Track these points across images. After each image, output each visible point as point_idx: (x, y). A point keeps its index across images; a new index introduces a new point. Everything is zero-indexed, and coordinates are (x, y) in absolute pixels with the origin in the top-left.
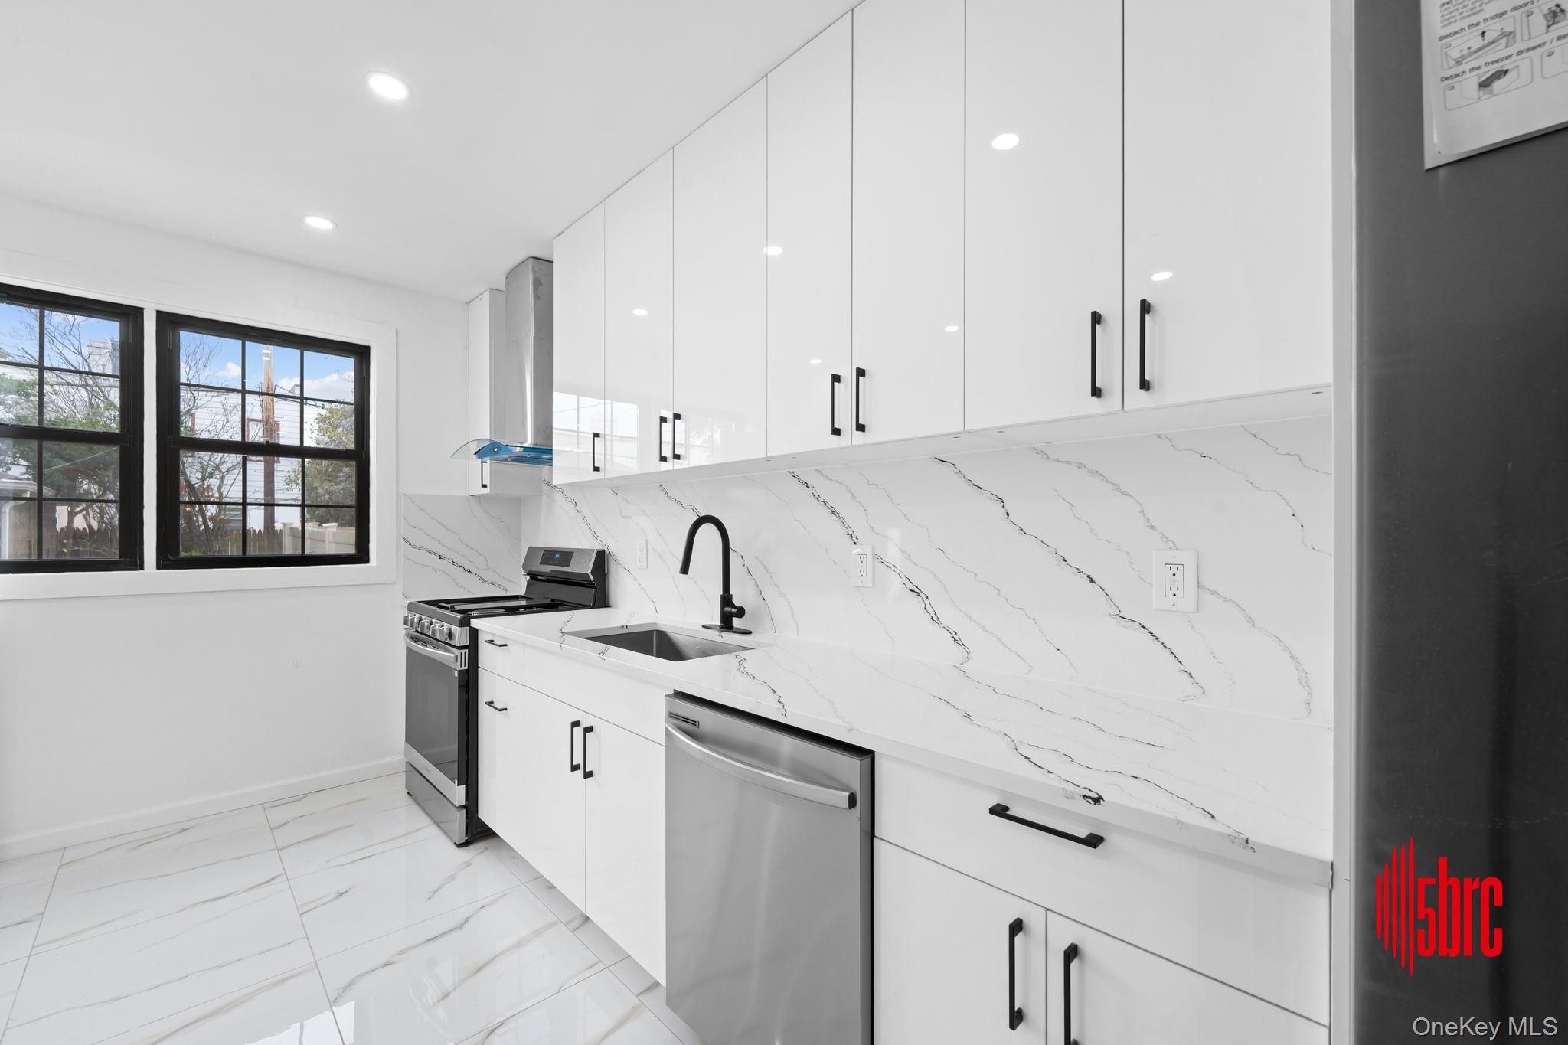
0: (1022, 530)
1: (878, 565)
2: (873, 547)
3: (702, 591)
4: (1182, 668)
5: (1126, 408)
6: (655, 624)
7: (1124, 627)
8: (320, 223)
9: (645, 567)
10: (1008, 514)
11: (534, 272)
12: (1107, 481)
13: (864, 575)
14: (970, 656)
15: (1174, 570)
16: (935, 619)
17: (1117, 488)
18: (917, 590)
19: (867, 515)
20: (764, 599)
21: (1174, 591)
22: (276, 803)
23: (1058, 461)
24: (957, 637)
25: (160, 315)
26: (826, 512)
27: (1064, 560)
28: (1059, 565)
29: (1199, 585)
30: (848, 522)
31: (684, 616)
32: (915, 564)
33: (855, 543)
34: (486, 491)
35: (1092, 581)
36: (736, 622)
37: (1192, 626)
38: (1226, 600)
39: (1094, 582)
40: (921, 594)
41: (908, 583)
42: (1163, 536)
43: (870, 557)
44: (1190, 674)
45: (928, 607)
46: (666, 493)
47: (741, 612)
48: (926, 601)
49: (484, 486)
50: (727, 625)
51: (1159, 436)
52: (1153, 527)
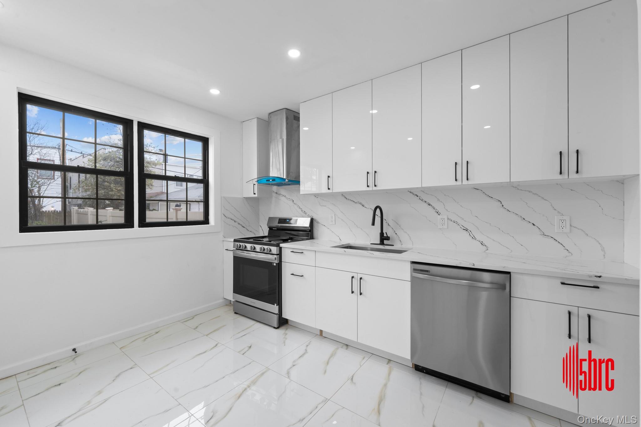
0: (508, 210)
1: (449, 222)
2: (447, 216)
3: (365, 232)
4: (565, 248)
5: (569, 177)
6: (349, 244)
7: (546, 238)
8: (215, 92)
9: (334, 224)
10: (503, 206)
11: (286, 114)
12: (539, 196)
13: (444, 225)
14: (488, 248)
15: (563, 221)
16: (474, 238)
17: (543, 198)
18: (466, 229)
19: (444, 206)
20: (396, 234)
21: (563, 227)
22: (185, 320)
23: (522, 190)
24: (483, 243)
25: (139, 123)
26: (426, 205)
27: (524, 219)
28: (522, 220)
29: (571, 226)
30: (436, 207)
31: (355, 241)
32: (465, 221)
33: (439, 215)
34: (256, 196)
35: (534, 225)
36: (386, 242)
37: (568, 237)
38: (579, 229)
39: (535, 225)
40: (468, 230)
41: (462, 227)
42: (558, 212)
43: (446, 219)
44: (567, 250)
45: (471, 234)
46: (345, 197)
47: (388, 238)
48: (470, 232)
49: (255, 194)
50: (382, 243)
51: (557, 184)
52: (555, 210)
